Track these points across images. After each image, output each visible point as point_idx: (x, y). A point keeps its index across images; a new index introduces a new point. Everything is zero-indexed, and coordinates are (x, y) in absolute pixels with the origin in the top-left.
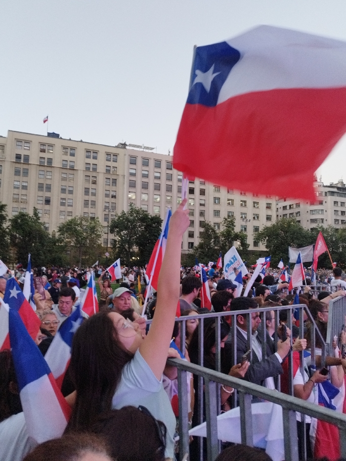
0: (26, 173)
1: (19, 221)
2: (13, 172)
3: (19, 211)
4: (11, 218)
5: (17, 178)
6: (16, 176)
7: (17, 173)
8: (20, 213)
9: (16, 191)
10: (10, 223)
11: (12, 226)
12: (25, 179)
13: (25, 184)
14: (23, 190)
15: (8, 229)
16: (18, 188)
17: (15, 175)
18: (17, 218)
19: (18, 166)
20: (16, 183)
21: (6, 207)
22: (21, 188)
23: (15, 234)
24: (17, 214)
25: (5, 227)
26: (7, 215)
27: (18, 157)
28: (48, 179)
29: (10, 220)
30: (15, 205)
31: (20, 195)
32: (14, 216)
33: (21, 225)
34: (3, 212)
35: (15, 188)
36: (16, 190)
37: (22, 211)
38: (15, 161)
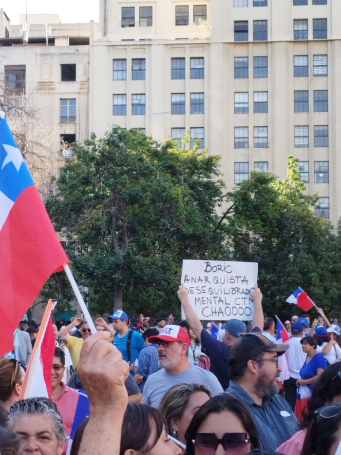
0: (262, 67)
1: (253, 196)
2: (231, 72)
3: (251, 169)
4: (232, 191)
5: (240, 84)
6: (238, 80)
7: (240, 70)
8: (254, 174)
9: (241, 119)
10: (231, 203)
11: (236, 209)
12: (260, 84)
13: (260, 98)
14: (257, 115)
15: (228, 218)
16: (245, 110)
17: (237, 76)
18: (246, 188)
19: (241, 51)
20: (240, 98)
21: (220, 162)
22: (251, 109)
23: (244, 230)
24: (246, 177)
25: (220, 215)
26: (223, 184)
27: (240, 29)
28: (318, 75)
29: (230, 194)
30: (241, 155)
31: (251, 129)
32: (239, 184)
33: (256, 208)
34: (212, 175)
35: (237, 110)
36: (241, 116)
37: (258, 170)
38: (232, 40)
